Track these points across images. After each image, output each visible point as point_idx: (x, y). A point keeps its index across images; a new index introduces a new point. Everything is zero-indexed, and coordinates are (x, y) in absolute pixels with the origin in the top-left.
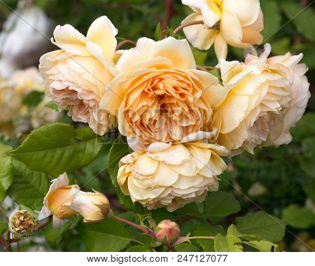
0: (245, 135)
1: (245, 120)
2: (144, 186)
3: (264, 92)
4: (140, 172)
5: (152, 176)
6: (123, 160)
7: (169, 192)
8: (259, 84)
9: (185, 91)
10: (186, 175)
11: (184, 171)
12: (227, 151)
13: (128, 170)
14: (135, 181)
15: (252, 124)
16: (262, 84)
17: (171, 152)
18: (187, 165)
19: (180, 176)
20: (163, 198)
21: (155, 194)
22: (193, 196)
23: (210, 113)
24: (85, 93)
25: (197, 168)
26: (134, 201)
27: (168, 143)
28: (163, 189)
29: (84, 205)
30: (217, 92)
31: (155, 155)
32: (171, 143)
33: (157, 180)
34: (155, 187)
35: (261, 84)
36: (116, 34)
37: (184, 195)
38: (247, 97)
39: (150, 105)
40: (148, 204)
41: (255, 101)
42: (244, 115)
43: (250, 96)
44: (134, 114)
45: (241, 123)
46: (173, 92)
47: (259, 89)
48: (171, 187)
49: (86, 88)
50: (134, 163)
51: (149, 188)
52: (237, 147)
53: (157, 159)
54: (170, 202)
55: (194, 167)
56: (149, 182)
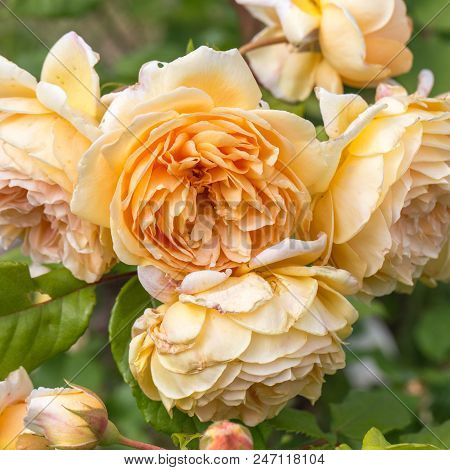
0: (386, 241)
1: (381, 208)
2: (182, 366)
3: (416, 145)
4: (170, 338)
5: (194, 343)
6: (138, 324)
7: (236, 373)
8: (403, 130)
9: (244, 154)
10: (267, 331)
11: (262, 325)
12: (353, 280)
13: (148, 342)
14: (163, 361)
15: (398, 216)
16: (409, 130)
17: (231, 289)
18: (267, 312)
19: (256, 335)
20: (226, 391)
21: (207, 381)
22: (289, 377)
23: (304, 198)
24: (43, 190)
25: (289, 317)
26: (168, 406)
27: (224, 271)
28: (223, 368)
29: (49, 415)
30: (316, 154)
31: (198, 297)
32: (229, 271)
33: (207, 351)
34: (206, 367)
35: (406, 128)
36: (96, 61)
37: (268, 378)
38: (380, 158)
39: (172, 189)
40: (196, 408)
41: (397, 166)
42: (377, 196)
43: (386, 156)
44: (142, 214)
45: (374, 215)
46: (218, 159)
47: (404, 139)
48: (238, 361)
49: (42, 179)
50: (158, 325)
51: (193, 371)
52: (374, 271)
53: (200, 303)
54: (242, 396)
55: (283, 316)
56: (190, 357)
